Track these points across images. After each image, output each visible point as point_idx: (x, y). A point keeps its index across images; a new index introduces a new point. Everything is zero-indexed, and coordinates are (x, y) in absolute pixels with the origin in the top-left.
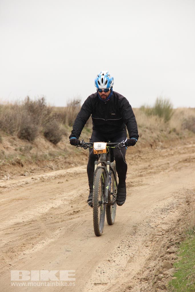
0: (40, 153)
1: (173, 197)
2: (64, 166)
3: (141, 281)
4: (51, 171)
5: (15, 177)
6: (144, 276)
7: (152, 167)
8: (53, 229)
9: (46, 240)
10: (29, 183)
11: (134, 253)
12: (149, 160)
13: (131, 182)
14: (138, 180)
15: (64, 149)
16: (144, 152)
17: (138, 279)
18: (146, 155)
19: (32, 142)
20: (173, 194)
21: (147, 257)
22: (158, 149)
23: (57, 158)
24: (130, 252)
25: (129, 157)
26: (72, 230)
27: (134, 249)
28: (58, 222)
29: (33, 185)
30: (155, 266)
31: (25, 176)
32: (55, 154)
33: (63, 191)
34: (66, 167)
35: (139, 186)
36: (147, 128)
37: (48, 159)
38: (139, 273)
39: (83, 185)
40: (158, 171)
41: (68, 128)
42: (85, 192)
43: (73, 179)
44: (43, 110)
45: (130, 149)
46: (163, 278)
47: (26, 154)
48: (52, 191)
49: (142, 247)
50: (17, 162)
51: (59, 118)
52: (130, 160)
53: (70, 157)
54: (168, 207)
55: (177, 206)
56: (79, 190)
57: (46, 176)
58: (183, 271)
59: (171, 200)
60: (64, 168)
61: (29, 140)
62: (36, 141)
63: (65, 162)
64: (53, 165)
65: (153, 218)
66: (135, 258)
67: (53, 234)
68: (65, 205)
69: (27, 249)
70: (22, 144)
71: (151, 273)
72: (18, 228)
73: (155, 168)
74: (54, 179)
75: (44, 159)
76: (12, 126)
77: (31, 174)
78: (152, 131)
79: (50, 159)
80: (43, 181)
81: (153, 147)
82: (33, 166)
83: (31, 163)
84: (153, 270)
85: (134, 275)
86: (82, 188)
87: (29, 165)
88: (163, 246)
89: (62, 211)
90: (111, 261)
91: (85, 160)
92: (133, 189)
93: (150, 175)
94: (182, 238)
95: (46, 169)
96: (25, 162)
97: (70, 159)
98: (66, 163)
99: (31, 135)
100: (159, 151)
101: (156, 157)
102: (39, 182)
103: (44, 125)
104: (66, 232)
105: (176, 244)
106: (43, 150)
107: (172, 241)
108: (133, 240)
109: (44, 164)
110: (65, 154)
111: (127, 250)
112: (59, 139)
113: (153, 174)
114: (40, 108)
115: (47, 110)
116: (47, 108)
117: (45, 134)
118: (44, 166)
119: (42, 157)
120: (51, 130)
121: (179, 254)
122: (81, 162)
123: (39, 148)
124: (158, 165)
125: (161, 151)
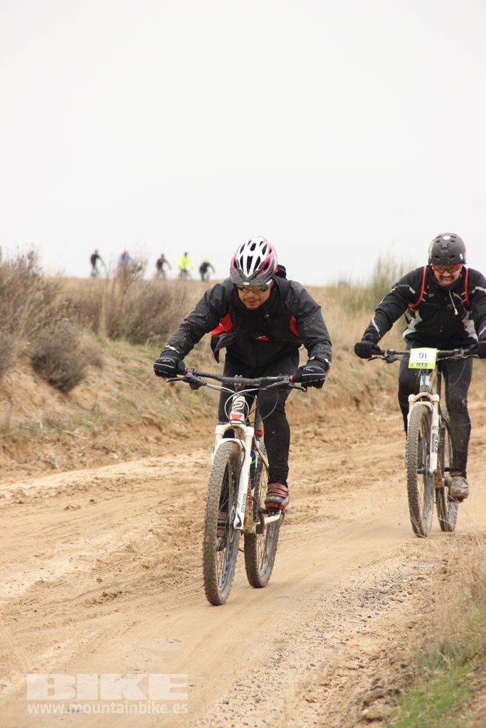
0: (17, 419)
1: (403, 557)
2: (88, 458)
4: (49, 474)
7: (350, 465)
8: (37, 647)
9: (13, 678)
11: (269, 719)
12: (343, 445)
14: (305, 505)
15: (90, 408)
16: (333, 422)
18: (338, 429)
20: (405, 549)
22: (378, 413)
23: (69, 434)
24: (257, 717)
26: (94, 648)
27: (272, 708)
28: (52, 625)
32: (64, 422)
33: (78, 534)
34: (94, 461)
35: (306, 521)
36: (346, 349)
37: (42, 435)
39: (139, 517)
40: (368, 478)
41: (105, 345)
42: (143, 536)
43: (112, 498)
44: (31, 289)
48: (46, 533)
49: (296, 702)
51: (79, 315)
53: (109, 432)
54: (383, 586)
55: (411, 582)
56: (126, 531)
57: (32, 488)
60: (88, 466)
62: (7, 381)
63: (93, 447)
64: (57, 454)
65: (337, 617)
67: (34, 660)
68: (78, 575)
73: (362, 469)
75: (28, 436)
79: (47, 438)
80: (20, 503)
81: (362, 407)
86: (135, 525)
88: (356, 700)
89: (70, 593)
91: (155, 441)
93: (343, 489)
94: (409, 677)
95: (36, 468)
97: (107, 438)
98: (99, 449)
100: (378, 419)
101: (365, 438)
102: (9, 505)
103: (33, 335)
104: (75, 655)
105: (389, 694)
106: (26, 407)
107: (380, 687)
108: (271, 681)
109: (28, 453)
110: (94, 422)
111: (251, 710)
112: (77, 378)
113: (353, 488)
114: (22, 282)
115: (44, 289)
116: (42, 283)
117: (35, 362)
118: (28, 456)
119: (23, 430)
120: (53, 350)
121: (395, 723)
122: (141, 447)
123: (14, 402)
124: (371, 461)
125: (386, 419)
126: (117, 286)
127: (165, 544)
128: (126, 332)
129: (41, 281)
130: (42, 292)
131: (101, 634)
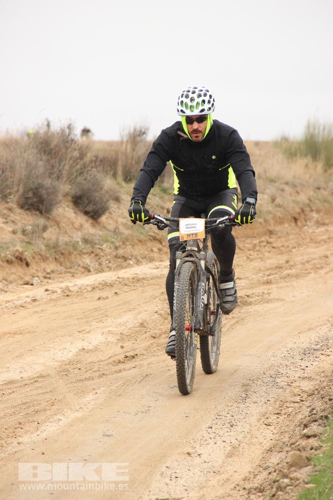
0: (63, 239)
1: (330, 325)
2: (113, 264)
3: (249, 493)
4: (87, 275)
5: (13, 288)
6: (256, 483)
7: (292, 263)
8: (82, 393)
9: (66, 414)
10: (39, 301)
11: (240, 438)
12: (287, 250)
13: (246, 295)
14: (261, 291)
15: (113, 230)
16: (279, 234)
17: (244, 489)
18: (283, 239)
19: (48, 216)
20: (330, 319)
21: (265, 446)
22: (310, 227)
23: (99, 248)
24: (231, 437)
25: (248, 244)
26: (120, 393)
27: (242, 430)
28: (91, 378)
29: (46, 303)
30: (278, 464)
31: (32, 285)
32: (96, 240)
33: (107, 316)
34: (116, 266)
35: (262, 303)
36: (287, 183)
37: (81, 249)
38: (246, 477)
39: (148, 304)
40: (303, 271)
41: (121, 187)
42: (151, 316)
43: (129, 291)
44: (70, 150)
45: (251, 229)
46: (288, 486)
47: (35, 240)
48: (85, 316)
49: (258, 426)
50: (17, 258)
51: (104, 167)
52: (249, 250)
53: (126, 246)
54: (316, 345)
56: (140, 313)
57: (74, 285)
58: (328, 472)
59: (325, 331)
60: (113, 269)
61: (41, 212)
62: (56, 213)
63: (116, 257)
64: (91, 262)
65: (285, 368)
66: (241, 447)
67: (80, 401)
68: (108, 343)
69: (26, 433)
70: (27, 220)
71: (271, 477)
72: (10, 391)
73: (299, 266)
74: (90, 291)
75: (71, 250)
76: (6, 183)
77: (46, 280)
78: (299, 190)
79: (84, 251)
80: (67, 296)
81: (299, 223)
82: (48, 264)
83: (44, 259)
84: (275, 472)
85: (237, 483)
86: (145, 309)
87: (41, 262)
88: (299, 423)
89: (102, 356)
90: (193, 455)
91: (158, 251)
92: (250, 310)
93: (287, 280)
95: (77, 271)
96: (34, 258)
97: (125, 250)
98: (119, 258)
99: (45, 202)
100: (310, 231)
101: (302, 244)
102: (60, 297)
103: (73, 181)
104: (107, 398)
105: (321, 419)
106: (69, 231)
107: (314, 414)
108: (241, 412)
109: (72, 261)
110: (116, 240)
111: (228, 432)
112: (103, 210)
113: (294, 279)
114: (64, 145)
115: (79, 150)
116: (78, 145)
117: (74, 199)
118: (72, 263)
119: (68, 246)
120: (86, 191)
121: (326, 438)
122: (149, 255)
123: (61, 228)
124: (306, 260)
125: (316, 231)
126: (129, 146)
127: (166, 321)
128: (136, 178)
129: (76, 144)
130: (77, 151)
131: (124, 384)
